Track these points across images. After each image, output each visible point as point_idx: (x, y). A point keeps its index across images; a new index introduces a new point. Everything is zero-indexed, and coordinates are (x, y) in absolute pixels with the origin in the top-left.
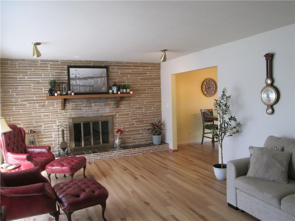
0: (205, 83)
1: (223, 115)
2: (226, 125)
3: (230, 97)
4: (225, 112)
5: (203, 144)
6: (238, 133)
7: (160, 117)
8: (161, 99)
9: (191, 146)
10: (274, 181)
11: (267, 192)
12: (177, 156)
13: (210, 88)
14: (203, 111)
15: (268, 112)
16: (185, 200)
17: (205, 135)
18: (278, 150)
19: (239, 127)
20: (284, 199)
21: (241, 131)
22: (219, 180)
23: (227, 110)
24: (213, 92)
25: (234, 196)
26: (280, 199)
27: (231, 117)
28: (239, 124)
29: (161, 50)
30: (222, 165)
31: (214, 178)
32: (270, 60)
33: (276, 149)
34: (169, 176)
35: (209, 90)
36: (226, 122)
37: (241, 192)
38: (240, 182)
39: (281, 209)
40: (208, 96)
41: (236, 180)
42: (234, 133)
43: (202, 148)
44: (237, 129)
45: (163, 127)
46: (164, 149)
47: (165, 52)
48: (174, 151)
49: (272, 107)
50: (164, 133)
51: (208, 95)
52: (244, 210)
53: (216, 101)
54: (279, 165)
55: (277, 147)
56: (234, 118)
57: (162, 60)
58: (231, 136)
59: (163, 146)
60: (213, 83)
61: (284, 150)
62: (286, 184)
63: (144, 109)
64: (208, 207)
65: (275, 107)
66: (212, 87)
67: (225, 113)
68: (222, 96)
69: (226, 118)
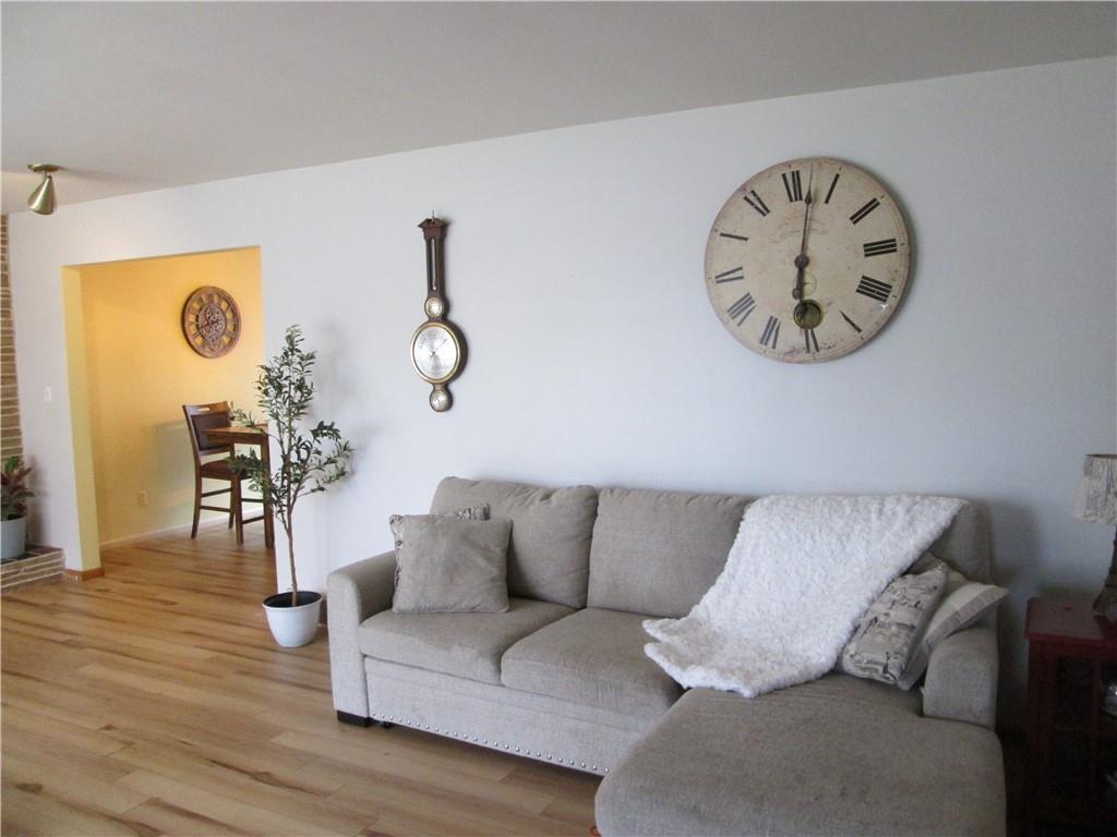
0: (196, 306)
1: (290, 421)
2: (304, 454)
3: (312, 357)
4: (298, 409)
5: (197, 538)
6: (342, 478)
7: (14, 440)
8: (14, 365)
9: (152, 550)
10: (473, 611)
11: (460, 644)
12: (107, 591)
13: (213, 322)
14: (191, 412)
15: (436, 403)
16: (184, 739)
17: (205, 501)
18: (475, 518)
19: (348, 457)
20: (509, 652)
21: (353, 473)
22: (288, 648)
23: (305, 404)
24: (226, 339)
25: (359, 685)
26: (497, 658)
27: (321, 427)
28: (345, 450)
29: (30, 167)
30: (294, 595)
31: (269, 644)
32: (438, 238)
33: (467, 515)
34: (94, 670)
35: (209, 332)
36: (304, 444)
37: (381, 663)
38: (378, 633)
39: (503, 686)
40: (208, 355)
41: (361, 628)
42: (330, 481)
43: (196, 551)
44: (340, 465)
45: (27, 486)
46: (42, 573)
47: (52, 174)
48: (87, 576)
49: (445, 387)
50: (36, 506)
51: (207, 349)
52: (394, 721)
53: (268, 370)
54: (481, 562)
55: (470, 510)
56: (330, 428)
57: (37, 204)
58: (320, 492)
59: (36, 562)
60: (224, 305)
61: (491, 516)
62: (507, 612)
64: (274, 740)
65: (453, 387)
66: (222, 322)
67: (296, 415)
68: (286, 354)
69: (303, 428)
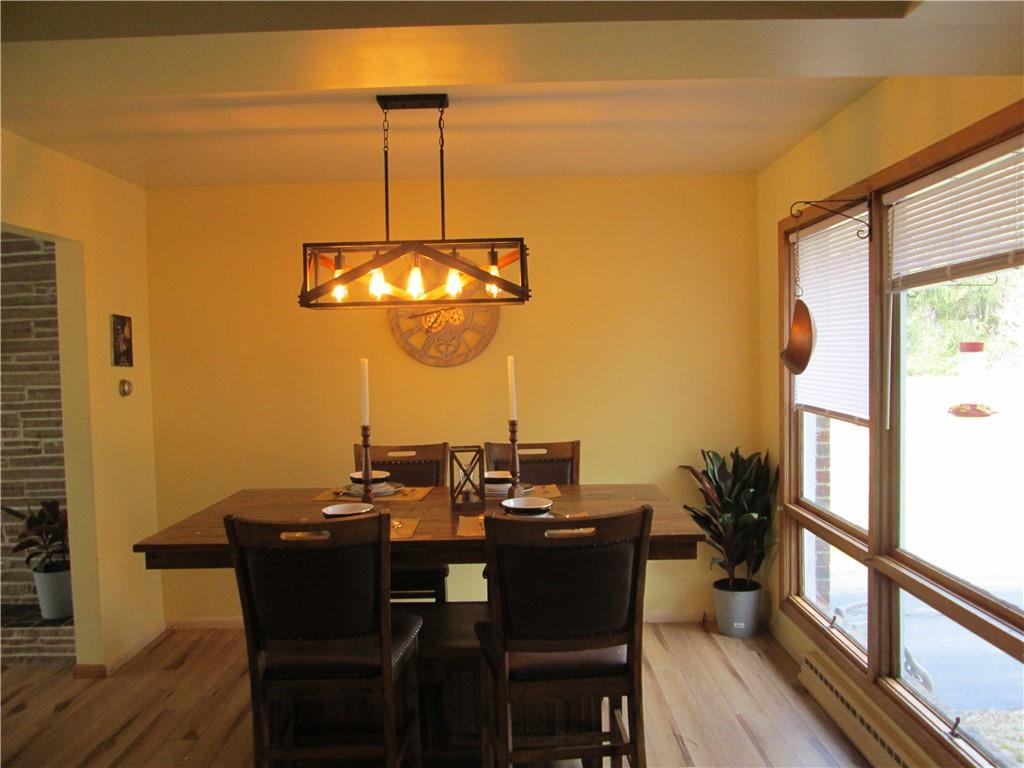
63: (21, 429)
